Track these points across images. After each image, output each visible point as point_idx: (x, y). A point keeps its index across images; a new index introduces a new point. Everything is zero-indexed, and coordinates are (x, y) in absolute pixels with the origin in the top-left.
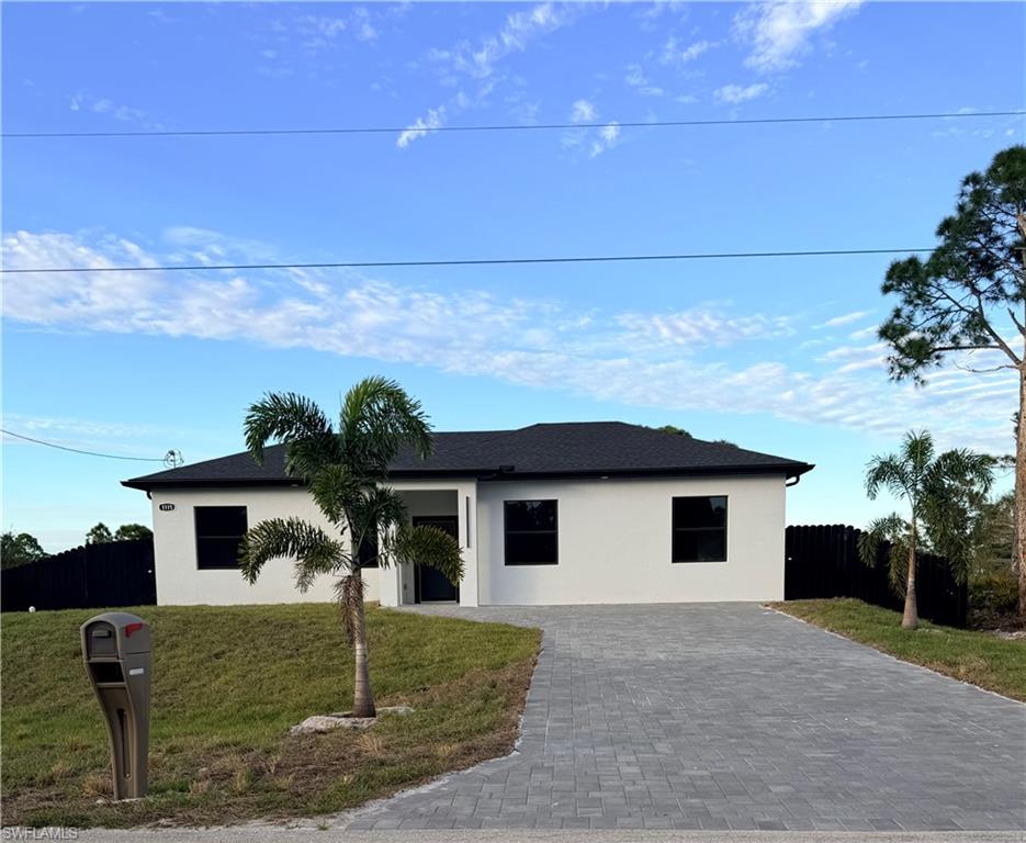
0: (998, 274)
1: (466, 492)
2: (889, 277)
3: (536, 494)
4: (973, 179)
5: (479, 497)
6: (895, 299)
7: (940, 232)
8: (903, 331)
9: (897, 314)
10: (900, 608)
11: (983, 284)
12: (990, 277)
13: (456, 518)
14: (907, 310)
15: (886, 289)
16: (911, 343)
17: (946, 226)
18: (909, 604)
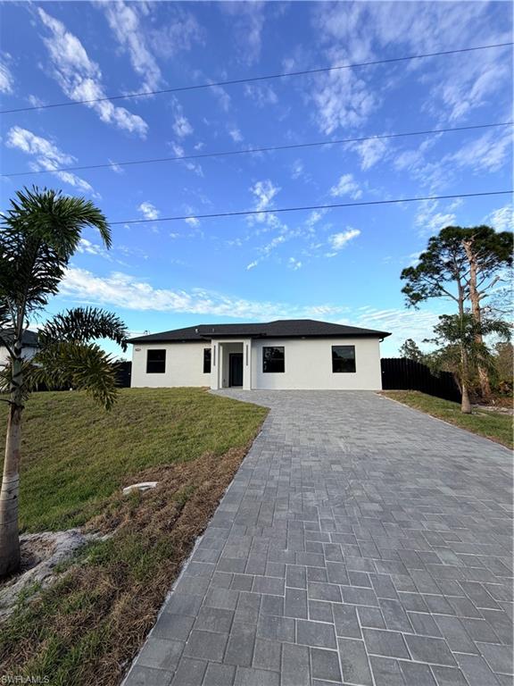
0: (442, 273)
1: (247, 343)
2: (403, 273)
3: (276, 344)
4: (433, 239)
5: (252, 346)
6: (406, 281)
7: (421, 258)
8: (411, 290)
9: (408, 285)
10: (460, 401)
11: (436, 276)
12: (438, 274)
13: (242, 354)
14: (411, 284)
15: (402, 278)
16: (414, 294)
17: (423, 256)
18: (464, 398)
